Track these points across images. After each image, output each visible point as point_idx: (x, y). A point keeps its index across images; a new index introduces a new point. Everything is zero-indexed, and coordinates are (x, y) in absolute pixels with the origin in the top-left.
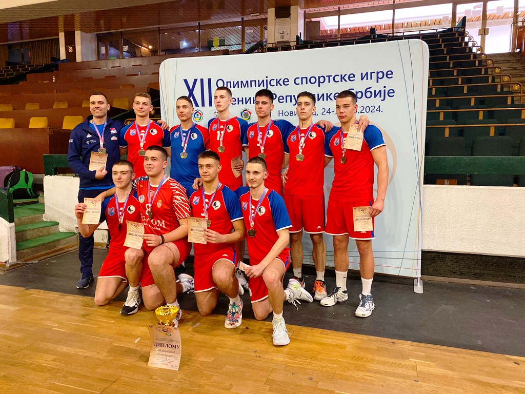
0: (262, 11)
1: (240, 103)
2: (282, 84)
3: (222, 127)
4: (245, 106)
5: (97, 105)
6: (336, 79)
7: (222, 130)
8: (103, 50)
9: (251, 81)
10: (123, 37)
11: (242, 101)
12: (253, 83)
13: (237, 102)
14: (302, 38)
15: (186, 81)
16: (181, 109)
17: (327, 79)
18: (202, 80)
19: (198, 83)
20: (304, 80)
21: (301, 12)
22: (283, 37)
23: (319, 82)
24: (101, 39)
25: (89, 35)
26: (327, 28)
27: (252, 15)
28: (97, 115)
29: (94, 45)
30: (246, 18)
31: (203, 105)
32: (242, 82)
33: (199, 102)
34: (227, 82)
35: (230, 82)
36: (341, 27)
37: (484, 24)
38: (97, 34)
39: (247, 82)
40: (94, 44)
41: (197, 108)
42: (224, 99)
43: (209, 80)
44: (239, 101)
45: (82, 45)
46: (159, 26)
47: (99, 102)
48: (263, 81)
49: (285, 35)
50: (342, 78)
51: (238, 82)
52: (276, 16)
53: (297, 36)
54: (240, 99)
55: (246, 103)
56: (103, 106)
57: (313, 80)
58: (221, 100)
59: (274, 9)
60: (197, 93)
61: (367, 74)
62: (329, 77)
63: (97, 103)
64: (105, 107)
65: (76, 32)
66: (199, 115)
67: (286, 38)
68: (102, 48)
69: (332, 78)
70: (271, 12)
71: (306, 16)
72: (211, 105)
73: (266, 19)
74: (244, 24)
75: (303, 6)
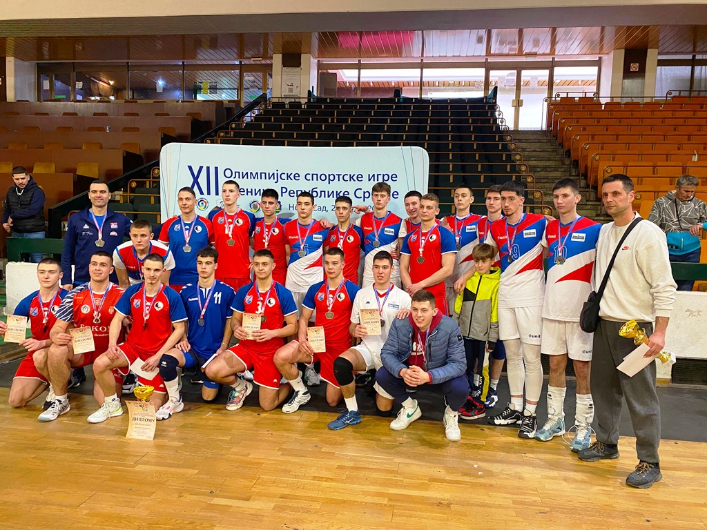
0: (266, 56)
1: (249, 194)
2: (293, 178)
3: (230, 220)
4: (254, 198)
5: (98, 194)
6: (346, 178)
7: (230, 223)
8: (46, 85)
9: (261, 173)
10: (76, 70)
11: (251, 192)
12: (263, 175)
13: (245, 193)
14: (315, 93)
15: (190, 168)
16: (185, 202)
17: (337, 177)
18: (208, 168)
19: (204, 172)
20: (315, 176)
21: (314, 61)
22: (291, 90)
23: (329, 179)
24: (42, 70)
25: (26, 63)
26: (345, 80)
27: (252, 59)
28: (99, 204)
29: (33, 78)
30: (245, 62)
31: (209, 193)
32: (251, 173)
33: (205, 190)
34: (235, 172)
35: (239, 173)
36: (362, 80)
37: (518, 95)
38: (37, 63)
39: (257, 173)
40: (33, 76)
41: (202, 196)
42: (233, 193)
43: (216, 168)
44: (247, 192)
45: (16, 76)
46: (127, 61)
47: (102, 191)
48: (273, 174)
49: (294, 88)
50: (351, 178)
51: (247, 173)
52: (283, 63)
53: (309, 91)
54: (249, 190)
55: (256, 194)
56: (105, 195)
57: (323, 177)
58: (231, 194)
59: (281, 55)
60: (202, 180)
61: (374, 175)
62: (339, 175)
63: (99, 192)
64: (107, 196)
65: (8, 59)
66: (204, 204)
67: (295, 92)
68: (44, 81)
69: (341, 177)
70: (277, 59)
71: (320, 66)
72: (217, 194)
73: (271, 65)
74: (242, 68)
75: (317, 56)
